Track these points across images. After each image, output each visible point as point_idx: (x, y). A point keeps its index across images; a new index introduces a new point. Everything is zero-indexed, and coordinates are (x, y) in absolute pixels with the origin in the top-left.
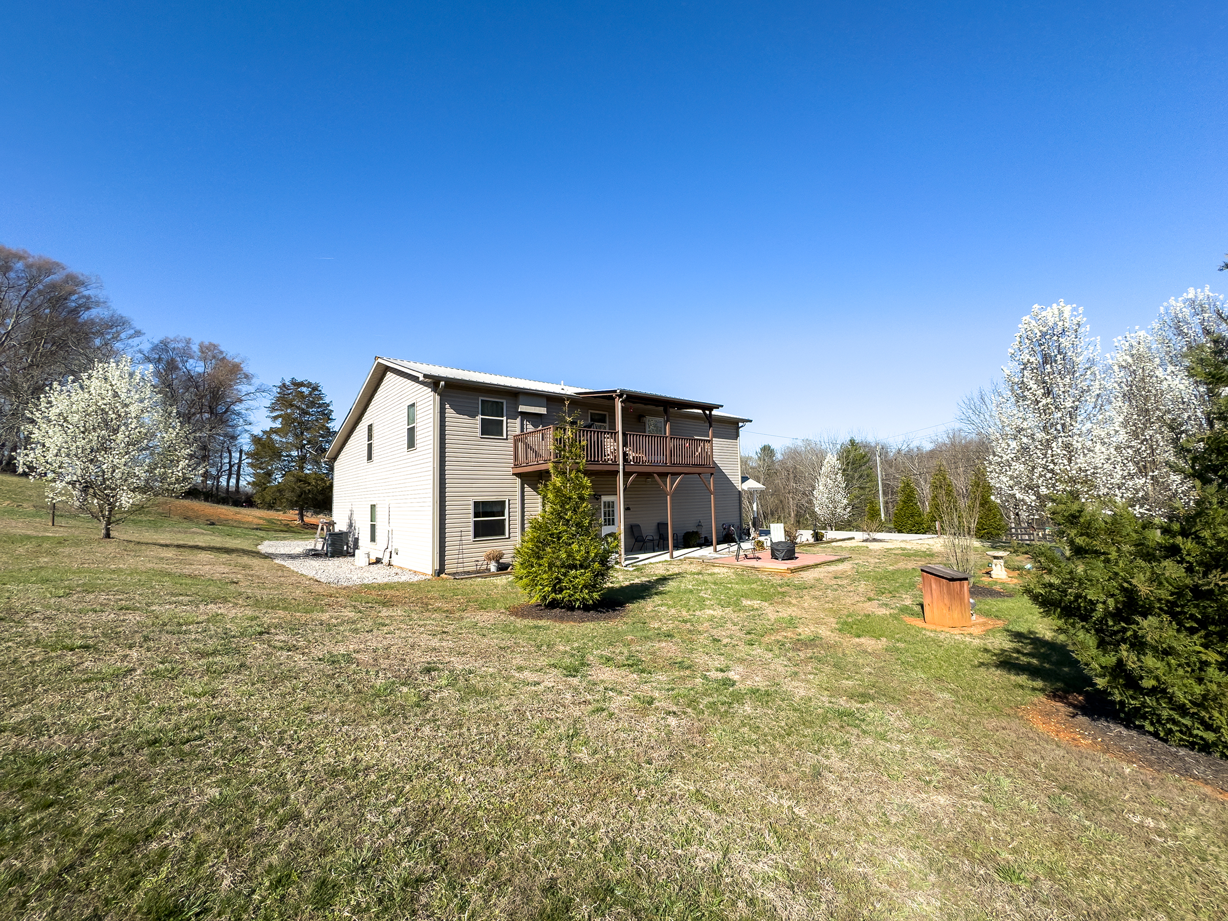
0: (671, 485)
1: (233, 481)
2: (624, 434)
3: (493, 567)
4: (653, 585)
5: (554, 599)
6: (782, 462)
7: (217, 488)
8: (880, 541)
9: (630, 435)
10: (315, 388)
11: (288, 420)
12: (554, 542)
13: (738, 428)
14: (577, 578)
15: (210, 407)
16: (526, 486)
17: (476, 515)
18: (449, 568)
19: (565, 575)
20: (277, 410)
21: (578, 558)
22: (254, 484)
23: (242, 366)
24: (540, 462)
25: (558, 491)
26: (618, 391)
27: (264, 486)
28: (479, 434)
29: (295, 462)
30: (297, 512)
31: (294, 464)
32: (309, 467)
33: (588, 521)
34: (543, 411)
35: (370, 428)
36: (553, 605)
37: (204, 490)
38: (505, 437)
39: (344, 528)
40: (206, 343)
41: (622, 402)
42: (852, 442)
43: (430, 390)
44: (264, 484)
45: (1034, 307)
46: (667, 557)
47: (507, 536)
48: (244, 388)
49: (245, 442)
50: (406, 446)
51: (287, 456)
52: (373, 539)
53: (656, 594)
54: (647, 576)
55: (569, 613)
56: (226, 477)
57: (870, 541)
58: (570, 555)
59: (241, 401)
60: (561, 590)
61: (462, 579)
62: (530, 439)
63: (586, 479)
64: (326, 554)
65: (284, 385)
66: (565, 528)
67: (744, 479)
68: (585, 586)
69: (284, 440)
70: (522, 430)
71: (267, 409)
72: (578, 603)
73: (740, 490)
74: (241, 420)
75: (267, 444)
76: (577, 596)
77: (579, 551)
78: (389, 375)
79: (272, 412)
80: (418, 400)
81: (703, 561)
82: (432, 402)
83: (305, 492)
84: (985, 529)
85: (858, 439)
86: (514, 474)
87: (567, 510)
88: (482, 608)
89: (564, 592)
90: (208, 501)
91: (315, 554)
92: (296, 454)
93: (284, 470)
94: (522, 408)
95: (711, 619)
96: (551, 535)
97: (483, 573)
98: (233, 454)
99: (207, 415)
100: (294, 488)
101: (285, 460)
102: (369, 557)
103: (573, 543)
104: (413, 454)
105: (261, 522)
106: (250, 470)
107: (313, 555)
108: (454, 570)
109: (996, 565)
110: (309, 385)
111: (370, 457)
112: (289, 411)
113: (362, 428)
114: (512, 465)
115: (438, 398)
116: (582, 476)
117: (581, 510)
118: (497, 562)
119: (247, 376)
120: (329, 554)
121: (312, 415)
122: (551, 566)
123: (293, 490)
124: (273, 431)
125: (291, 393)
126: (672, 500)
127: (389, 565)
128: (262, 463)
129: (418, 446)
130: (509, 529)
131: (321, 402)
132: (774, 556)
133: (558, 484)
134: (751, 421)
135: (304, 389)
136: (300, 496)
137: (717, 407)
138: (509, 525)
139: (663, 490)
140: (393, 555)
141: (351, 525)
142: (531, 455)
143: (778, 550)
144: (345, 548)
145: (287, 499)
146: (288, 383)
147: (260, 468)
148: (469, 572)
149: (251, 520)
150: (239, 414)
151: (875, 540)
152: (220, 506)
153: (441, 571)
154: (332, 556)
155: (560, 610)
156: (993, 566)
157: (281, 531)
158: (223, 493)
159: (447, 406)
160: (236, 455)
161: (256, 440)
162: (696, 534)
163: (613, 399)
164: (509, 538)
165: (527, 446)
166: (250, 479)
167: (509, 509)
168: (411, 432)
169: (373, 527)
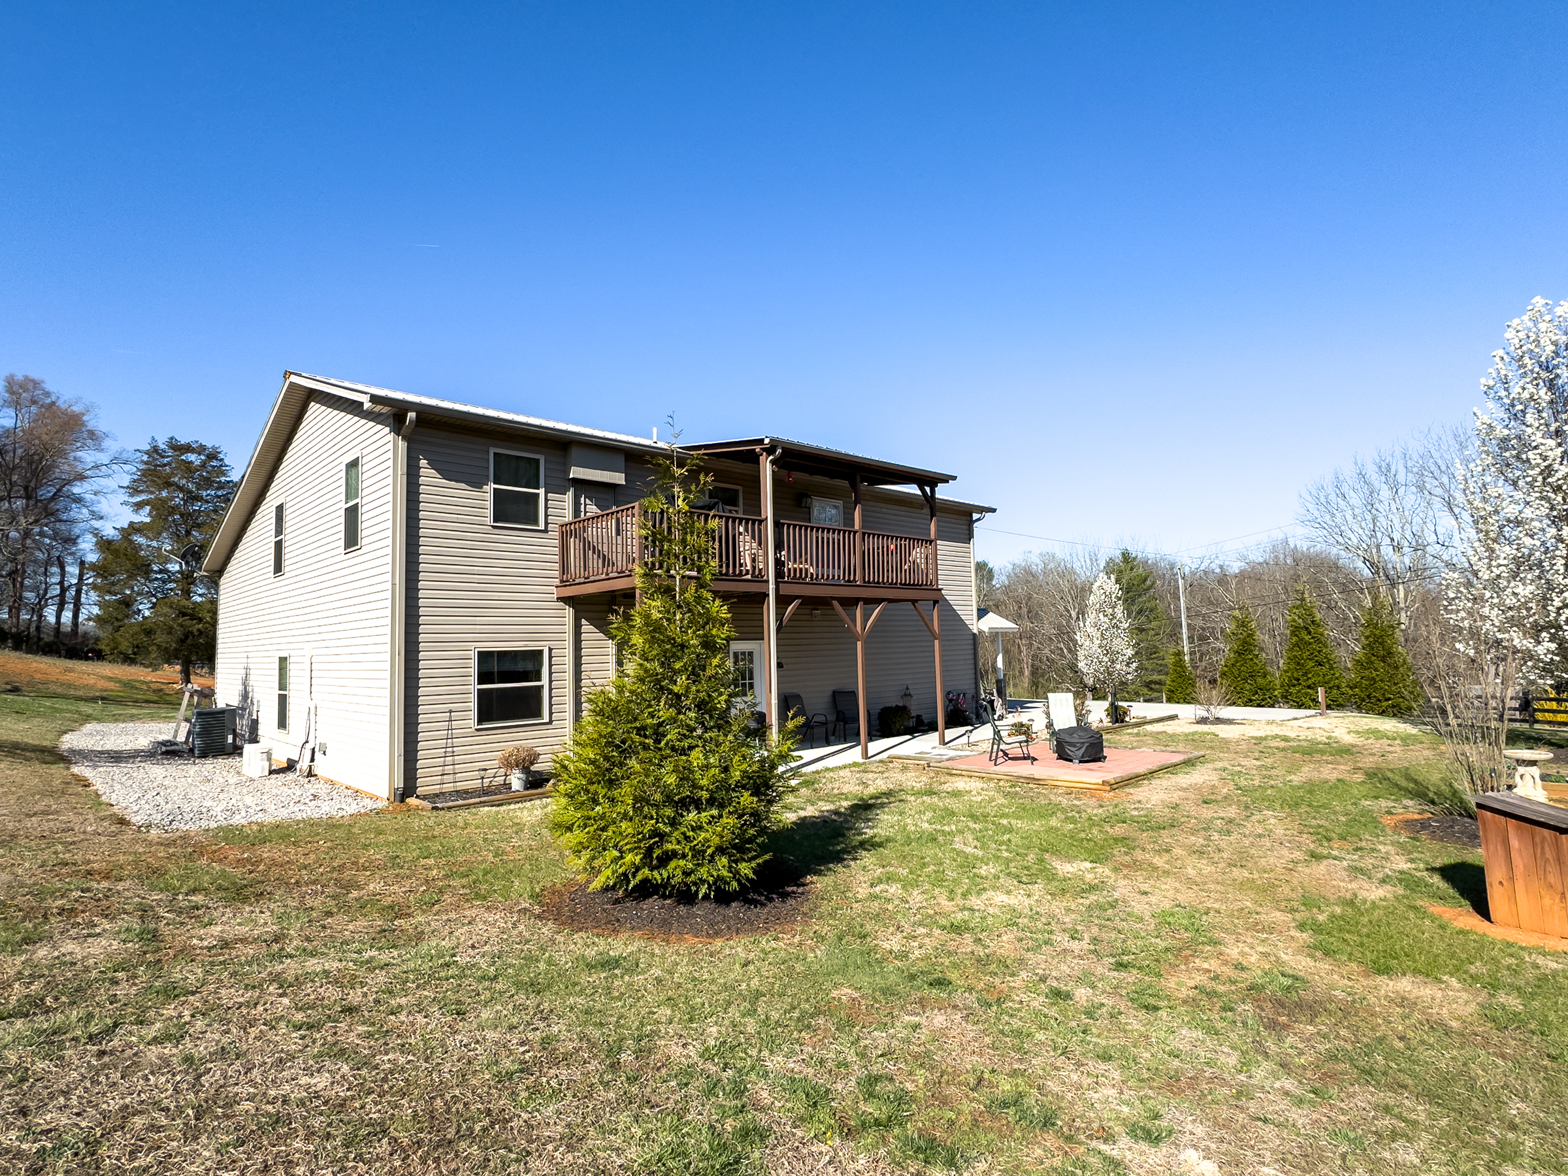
0: (863, 621)
1: (67, 616)
2: (778, 525)
3: (516, 781)
4: (846, 821)
5: (645, 881)
6: (1007, 589)
7: (38, 628)
8: (1229, 722)
9: (789, 525)
10: (213, 455)
11: (161, 510)
12: (646, 747)
13: (972, 522)
14: (700, 828)
15: (26, 488)
16: (584, 621)
17: (483, 678)
18: (427, 783)
19: (673, 823)
20: (142, 492)
21: (704, 782)
22: (98, 619)
23: (85, 418)
24: (611, 575)
25: (654, 630)
26: (767, 441)
27: (117, 624)
28: (490, 520)
29: (175, 582)
30: (178, 668)
31: (173, 585)
32: (200, 591)
33: (724, 697)
34: (619, 478)
35: (280, 509)
36: (646, 890)
37: (14, 630)
38: (542, 527)
39: (235, 702)
40: (20, 376)
41: (773, 462)
42: (1126, 556)
43: (387, 429)
44: (117, 619)
45: (1534, 301)
46: (854, 754)
47: (546, 719)
48: (88, 457)
49: (88, 549)
50: (342, 542)
51: (160, 572)
52: (282, 723)
53: (862, 845)
54: (828, 798)
55: (682, 909)
56: (55, 608)
57: (1212, 723)
58: (686, 774)
59: (81, 478)
60: (665, 859)
61: (450, 808)
62: (592, 533)
63: (717, 602)
64: (192, 750)
65: (155, 449)
66: (673, 711)
67: (982, 613)
68: (721, 850)
69: (154, 544)
70: (577, 512)
71: (124, 491)
72: (704, 889)
73: (975, 631)
74: (85, 511)
75: (122, 551)
76: (703, 872)
77: (707, 767)
78: (314, 408)
79: (132, 495)
80: (365, 452)
81: (925, 764)
82: (390, 454)
83: (192, 633)
84: (1389, 699)
85: (1134, 551)
86: (560, 599)
87: (677, 672)
88: (478, 896)
89: (673, 864)
90: (21, 650)
91: (168, 752)
92: (177, 568)
93: (154, 596)
94: (576, 472)
95: (1012, 919)
96: (638, 729)
97: (494, 794)
98: (68, 569)
99: (19, 503)
100: (171, 628)
101: (157, 579)
102: (269, 759)
103: (691, 748)
104: (355, 557)
105: (111, 685)
106: (94, 596)
107: (167, 753)
108: (436, 789)
109: (1522, 776)
110: (201, 450)
111: (278, 568)
112: (164, 494)
113: (266, 512)
114: (557, 582)
115: (402, 445)
116: (709, 596)
117: (709, 672)
118: (526, 770)
119: (92, 434)
120: (196, 752)
121: (207, 502)
122: (641, 800)
123: (170, 630)
124: (134, 528)
125: (169, 464)
126: (864, 648)
127: (310, 774)
128: (113, 584)
129: (364, 542)
130: (551, 705)
131: (223, 479)
132: (1063, 755)
133: (656, 615)
134: (994, 510)
135: (192, 457)
136: (182, 641)
137: (945, 479)
138: (551, 697)
139: (849, 630)
140: (318, 755)
141: (245, 696)
142: (594, 562)
143: (1073, 745)
144: (230, 739)
145: (159, 646)
146: (163, 447)
147: (110, 593)
148: (466, 792)
149: (92, 682)
150: (78, 500)
151: (1218, 721)
152: (37, 658)
153: (408, 789)
154: (204, 755)
155: (660, 902)
156: (1517, 778)
157: (147, 701)
158: (48, 635)
159: (423, 463)
160: (73, 570)
161: (104, 545)
162: (902, 710)
163: (753, 458)
164: (551, 722)
165: (587, 546)
166: (96, 610)
167: (550, 665)
168: (352, 515)
169: (283, 701)
